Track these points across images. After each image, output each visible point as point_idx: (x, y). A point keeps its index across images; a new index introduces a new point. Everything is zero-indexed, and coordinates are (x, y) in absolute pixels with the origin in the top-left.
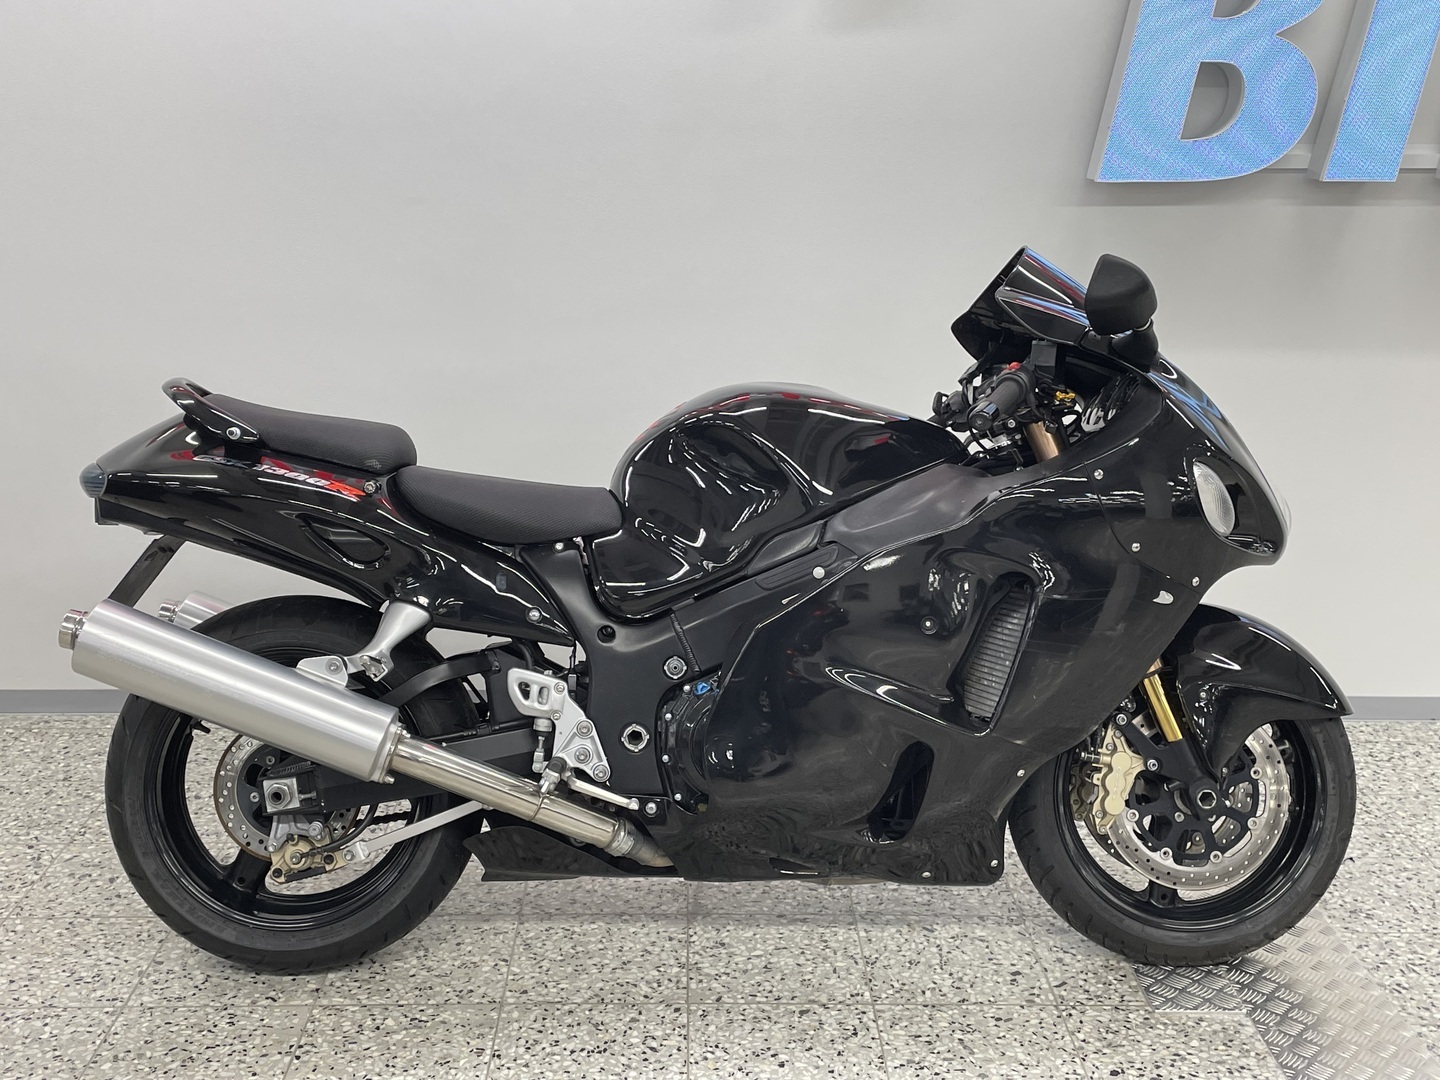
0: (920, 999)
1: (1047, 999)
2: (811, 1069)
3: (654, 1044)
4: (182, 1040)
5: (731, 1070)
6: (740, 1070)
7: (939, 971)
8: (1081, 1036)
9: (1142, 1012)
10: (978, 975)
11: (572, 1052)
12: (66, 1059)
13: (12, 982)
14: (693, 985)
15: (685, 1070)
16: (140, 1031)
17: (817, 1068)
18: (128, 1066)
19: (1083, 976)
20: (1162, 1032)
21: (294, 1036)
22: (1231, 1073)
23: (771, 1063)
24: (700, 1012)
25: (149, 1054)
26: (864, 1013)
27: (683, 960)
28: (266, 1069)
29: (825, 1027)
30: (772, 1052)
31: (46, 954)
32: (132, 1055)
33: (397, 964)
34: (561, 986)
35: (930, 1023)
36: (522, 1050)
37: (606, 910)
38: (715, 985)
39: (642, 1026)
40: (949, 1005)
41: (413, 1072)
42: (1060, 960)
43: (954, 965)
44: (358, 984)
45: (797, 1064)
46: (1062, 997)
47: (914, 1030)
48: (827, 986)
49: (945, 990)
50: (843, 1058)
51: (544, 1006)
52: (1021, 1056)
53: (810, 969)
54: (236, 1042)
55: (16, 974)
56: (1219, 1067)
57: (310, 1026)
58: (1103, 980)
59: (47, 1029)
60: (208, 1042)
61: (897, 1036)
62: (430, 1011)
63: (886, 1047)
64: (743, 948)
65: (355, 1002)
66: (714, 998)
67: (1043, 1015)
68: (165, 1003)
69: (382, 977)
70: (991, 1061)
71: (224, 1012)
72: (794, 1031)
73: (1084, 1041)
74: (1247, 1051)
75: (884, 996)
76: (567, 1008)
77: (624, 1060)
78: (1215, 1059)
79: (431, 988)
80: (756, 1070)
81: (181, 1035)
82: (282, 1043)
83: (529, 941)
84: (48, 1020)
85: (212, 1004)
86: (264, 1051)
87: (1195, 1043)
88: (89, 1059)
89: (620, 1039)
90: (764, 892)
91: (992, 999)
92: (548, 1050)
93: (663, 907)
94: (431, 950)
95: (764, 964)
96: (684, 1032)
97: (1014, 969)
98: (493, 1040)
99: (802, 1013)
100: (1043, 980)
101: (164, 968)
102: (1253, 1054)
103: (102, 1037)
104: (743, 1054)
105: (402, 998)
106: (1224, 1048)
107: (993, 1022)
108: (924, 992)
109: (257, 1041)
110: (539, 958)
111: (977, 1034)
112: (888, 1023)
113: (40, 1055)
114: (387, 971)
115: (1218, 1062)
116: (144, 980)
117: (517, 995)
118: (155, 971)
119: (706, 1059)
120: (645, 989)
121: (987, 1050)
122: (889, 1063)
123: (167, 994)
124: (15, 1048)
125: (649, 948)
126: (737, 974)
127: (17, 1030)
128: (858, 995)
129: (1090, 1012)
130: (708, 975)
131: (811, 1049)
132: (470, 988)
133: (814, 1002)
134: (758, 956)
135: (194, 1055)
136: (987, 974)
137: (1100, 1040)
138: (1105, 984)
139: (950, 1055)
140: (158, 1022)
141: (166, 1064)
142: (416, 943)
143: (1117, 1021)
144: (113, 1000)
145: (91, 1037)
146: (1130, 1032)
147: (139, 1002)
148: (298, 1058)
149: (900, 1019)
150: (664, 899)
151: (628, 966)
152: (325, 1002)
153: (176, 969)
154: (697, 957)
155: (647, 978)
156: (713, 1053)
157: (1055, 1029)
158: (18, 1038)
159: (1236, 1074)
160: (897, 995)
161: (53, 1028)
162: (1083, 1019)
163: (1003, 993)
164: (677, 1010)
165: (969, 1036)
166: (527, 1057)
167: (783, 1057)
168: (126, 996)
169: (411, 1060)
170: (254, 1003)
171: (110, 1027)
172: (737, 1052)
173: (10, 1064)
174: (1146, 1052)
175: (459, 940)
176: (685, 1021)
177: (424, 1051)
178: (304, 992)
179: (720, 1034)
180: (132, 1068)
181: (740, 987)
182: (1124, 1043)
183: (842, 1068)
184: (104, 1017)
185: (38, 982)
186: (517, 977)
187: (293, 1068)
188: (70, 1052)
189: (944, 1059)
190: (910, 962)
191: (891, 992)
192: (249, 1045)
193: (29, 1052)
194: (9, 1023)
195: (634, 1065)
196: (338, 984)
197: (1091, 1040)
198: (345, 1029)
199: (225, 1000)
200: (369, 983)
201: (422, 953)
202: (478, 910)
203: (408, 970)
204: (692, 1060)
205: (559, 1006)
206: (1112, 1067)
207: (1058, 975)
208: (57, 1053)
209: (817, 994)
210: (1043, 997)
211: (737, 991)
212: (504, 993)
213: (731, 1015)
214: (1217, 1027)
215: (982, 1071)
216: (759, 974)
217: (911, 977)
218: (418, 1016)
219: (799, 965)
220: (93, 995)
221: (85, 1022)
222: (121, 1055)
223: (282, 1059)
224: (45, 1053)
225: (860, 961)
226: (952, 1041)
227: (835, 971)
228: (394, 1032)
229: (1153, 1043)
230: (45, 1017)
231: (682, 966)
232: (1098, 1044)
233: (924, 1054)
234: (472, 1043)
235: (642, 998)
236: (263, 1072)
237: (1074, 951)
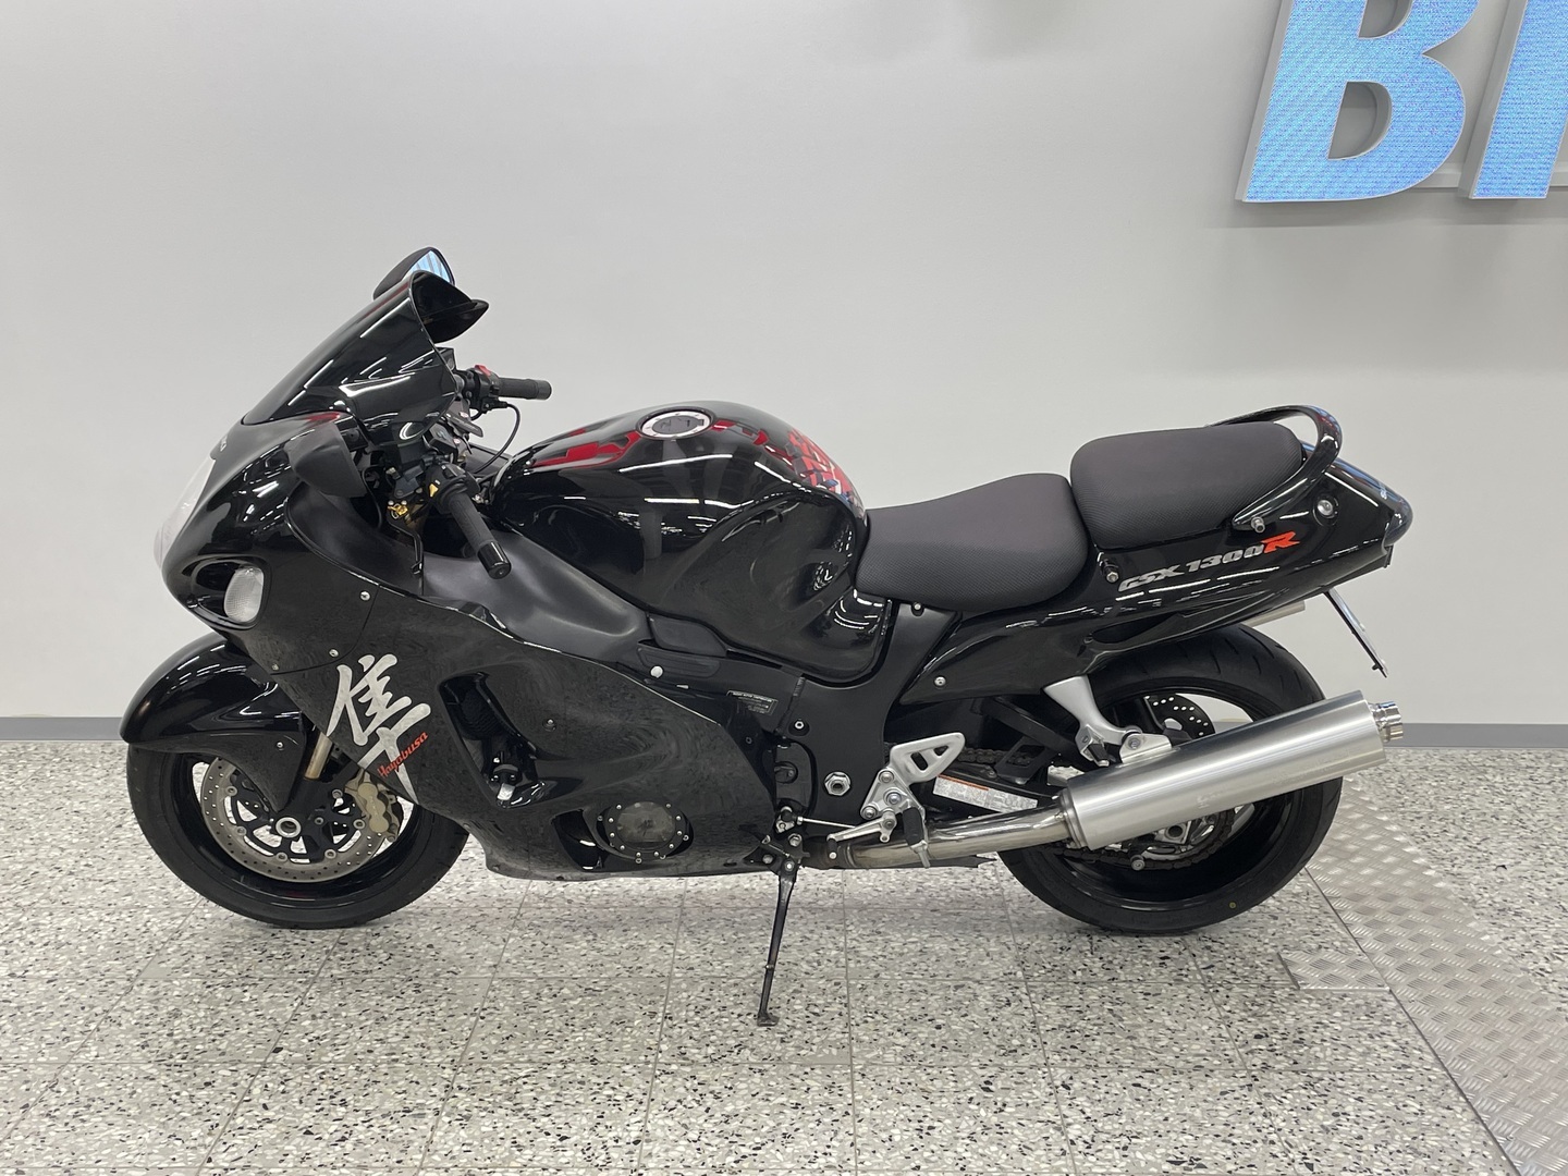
0: (1071, 978)
1: (1195, 978)
2: (966, 1030)
3: (817, 1010)
4: (374, 1003)
5: (891, 1031)
6: (899, 1031)
7: (1090, 955)
8: (1227, 1008)
9: (1287, 989)
10: (1128, 959)
11: (739, 1015)
12: (268, 1017)
13: (207, 958)
14: (852, 965)
15: (847, 1030)
16: (332, 997)
17: (973, 1030)
18: (326, 1023)
19: (1231, 961)
20: (1306, 1006)
21: (478, 1001)
22: (1372, 1037)
23: (929, 1026)
24: (860, 986)
25: (344, 1014)
26: (1017, 988)
27: (841, 945)
28: (454, 1026)
29: (980, 998)
30: (929, 1018)
31: (237, 936)
32: (329, 1015)
33: (568, 946)
34: (725, 964)
35: (1081, 996)
36: (692, 1014)
37: (765, 904)
38: (872, 964)
39: (804, 996)
40: (1100, 983)
41: (591, 1029)
42: (1208, 948)
43: (1104, 951)
44: (533, 961)
45: (954, 1027)
46: (1210, 977)
47: (1065, 1001)
48: (981, 967)
49: (1095, 970)
50: (996, 1023)
51: (710, 980)
52: (1168, 1023)
53: (964, 953)
54: (423, 1005)
55: (211, 952)
56: (1360, 1033)
57: (491, 994)
58: (1250, 964)
59: (247, 994)
60: (398, 1006)
61: (1048, 1007)
62: (603, 983)
63: (1038, 1015)
64: (898, 935)
65: (530, 975)
66: (872, 974)
67: (1190, 991)
68: (353, 975)
69: (555, 956)
70: (1140, 1026)
71: (409, 983)
72: (950, 1002)
73: (1230, 1011)
74: (1389, 1020)
75: (1036, 975)
76: (732, 981)
77: (789, 1022)
78: (1357, 1027)
79: (602, 965)
80: (915, 1031)
81: (372, 1000)
82: (467, 1006)
83: (692, 929)
84: (246, 988)
85: (397, 976)
86: (451, 1013)
87: (1338, 1014)
88: (289, 1017)
89: (784, 1006)
90: (918, 891)
91: (1141, 978)
92: (717, 1013)
93: (820, 902)
94: (599, 935)
95: (919, 949)
96: (844, 1001)
97: (1163, 954)
98: (665, 1005)
99: (957, 987)
100: (1192, 963)
101: (349, 947)
102: (1394, 1023)
103: (299, 1000)
104: (902, 1019)
105: (575, 972)
106: (1365, 1018)
107: (1142, 996)
108: (1075, 972)
109: (444, 1005)
110: (703, 943)
111: (1126, 1006)
112: (1040, 996)
113: (243, 1014)
114: (559, 951)
115: (1359, 1029)
116: (331, 957)
117: (685, 971)
118: (341, 950)
119: (866, 1022)
120: (805, 967)
121: (1136, 1018)
122: (1041, 1027)
123: (354, 968)
124: (220, 1008)
125: (808, 935)
126: (893, 956)
127: (219, 995)
128: (1011, 973)
129: (1237, 989)
130: (866, 957)
131: (966, 1015)
132: (639, 965)
133: (968, 979)
134: (913, 942)
135: (386, 1015)
136: (1136, 958)
137: (1245, 1011)
138: (1252, 967)
139: (1100, 1022)
140: (349, 989)
141: (361, 1022)
142: (585, 930)
143: (1263, 996)
144: (305, 972)
145: (290, 1001)
146: (1275, 1005)
147: (329, 974)
148: (483, 1018)
149: (1052, 993)
150: (820, 896)
151: (789, 949)
152: (503, 975)
153: (360, 948)
154: (854, 943)
155: (807, 958)
156: (873, 1018)
157: (1202, 1002)
158: (221, 1001)
159: (1377, 1038)
160: (1049, 974)
161: (252, 994)
162: (1230, 994)
163: (1153, 973)
164: (836, 984)
165: (1118, 1006)
166: (697, 1019)
167: (940, 1022)
168: (317, 969)
169: (588, 1021)
170: (436, 975)
171: (305, 994)
172: (896, 1017)
173: (216, 1021)
174: (1290, 1021)
175: (626, 927)
176: (845, 992)
177: (600, 1013)
178: (483, 967)
179: (879, 1002)
180: (330, 1024)
181: (897, 967)
182: (1269, 1013)
183: (996, 1030)
184: (299, 985)
185: (232, 958)
186: (682, 957)
187: (479, 1025)
188: (271, 1012)
189: (1095, 1025)
190: (1061, 948)
191: (1043, 971)
192: (436, 1008)
193: (234, 1012)
194: (211, 989)
195: (798, 1026)
196: (514, 961)
197: (1237, 1011)
198: (524, 996)
199: (409, 973)
200: (543, 960)
201: (591, 937)
202: (641, 903)
203: (579, 950)
204: (853, 1022)
205: (725, 980)
206: (1256, 1032)
207: (1206, 959)
208: (259, 1013)
209: (971, 973)
210: (1191, 977)
211: (895, 970)
212: (672, 970)
213: (889, 989)
214: (1361, 1002)
215: (1131, 1034)
216: (915, 956)
217: (1062, 959)
218: (592, 987)
219: (953, 950)
220: (286, 968)
221: (281, 989)
222: (319, 1015)
223: (469, 1018)
224: (248, 1012)
225: (1013, 948)
226: (1103, 1011)
227: (988, 955)
228: (571, 999)
229: (1297, 1014)
230: (243, 985)
231: (839, 949)
232: (1243, 1014)
233: (1075, 1021)
234: (645, 1007)
235: (803, 975)
236: (451, 1028)
237: (1222, 941)
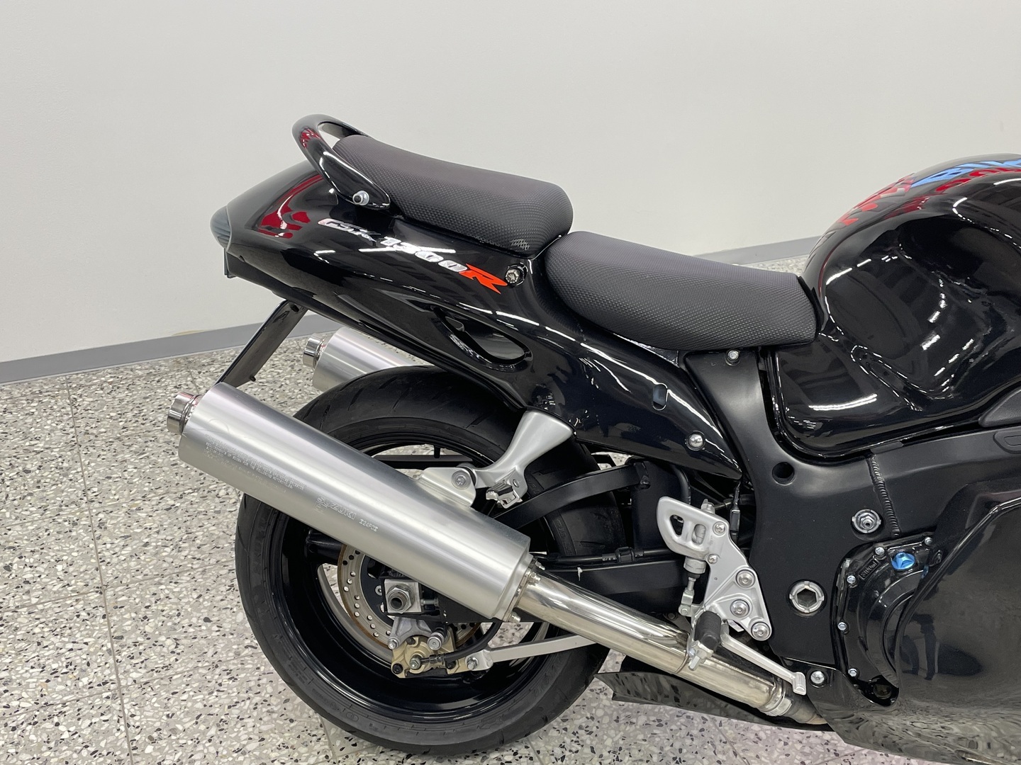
4: (200, 705)
12: (105, 753)
16: (154, 708)
18: (169, 744)
25: (180, 727)
32: (165, 732)
54: (250, 695)
59: (61, 728)
60: (226, 702)
68: (155, 674)
71: (218, 670)
81: (195, 702)
84: (56, 720)
85: (200, 665)
88: (127, 746)
101: (128, 641)
103: (122, 723)
113: (75, 756)
116: (118, 657)
118: (122, 646)
123: (150, 665)
127: (32, 737)
135: (223, 717)
140: (164, 694)
141: (204, 733)
144: (104, 684)
145: (113, 725)
147: (131, 680)
153: (140, 639)
158: (40, 746)
161: (67, 726)
168: (114, 677)
170: (238, 654)
171: (122, 711)
180: (175, 744)
184: (109, 702)
185: (15, 685)
192: (264, 695)
194: (19, 732)
199: (209, 658)
208: (91, 749)
220: (80, 684)
221: (93, 712)
222: (155, 735)
224: (78, 752)
230: (50, 717)
236: (296, 717)
